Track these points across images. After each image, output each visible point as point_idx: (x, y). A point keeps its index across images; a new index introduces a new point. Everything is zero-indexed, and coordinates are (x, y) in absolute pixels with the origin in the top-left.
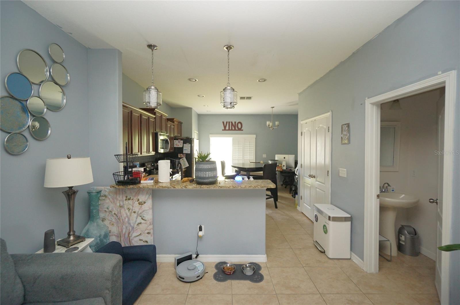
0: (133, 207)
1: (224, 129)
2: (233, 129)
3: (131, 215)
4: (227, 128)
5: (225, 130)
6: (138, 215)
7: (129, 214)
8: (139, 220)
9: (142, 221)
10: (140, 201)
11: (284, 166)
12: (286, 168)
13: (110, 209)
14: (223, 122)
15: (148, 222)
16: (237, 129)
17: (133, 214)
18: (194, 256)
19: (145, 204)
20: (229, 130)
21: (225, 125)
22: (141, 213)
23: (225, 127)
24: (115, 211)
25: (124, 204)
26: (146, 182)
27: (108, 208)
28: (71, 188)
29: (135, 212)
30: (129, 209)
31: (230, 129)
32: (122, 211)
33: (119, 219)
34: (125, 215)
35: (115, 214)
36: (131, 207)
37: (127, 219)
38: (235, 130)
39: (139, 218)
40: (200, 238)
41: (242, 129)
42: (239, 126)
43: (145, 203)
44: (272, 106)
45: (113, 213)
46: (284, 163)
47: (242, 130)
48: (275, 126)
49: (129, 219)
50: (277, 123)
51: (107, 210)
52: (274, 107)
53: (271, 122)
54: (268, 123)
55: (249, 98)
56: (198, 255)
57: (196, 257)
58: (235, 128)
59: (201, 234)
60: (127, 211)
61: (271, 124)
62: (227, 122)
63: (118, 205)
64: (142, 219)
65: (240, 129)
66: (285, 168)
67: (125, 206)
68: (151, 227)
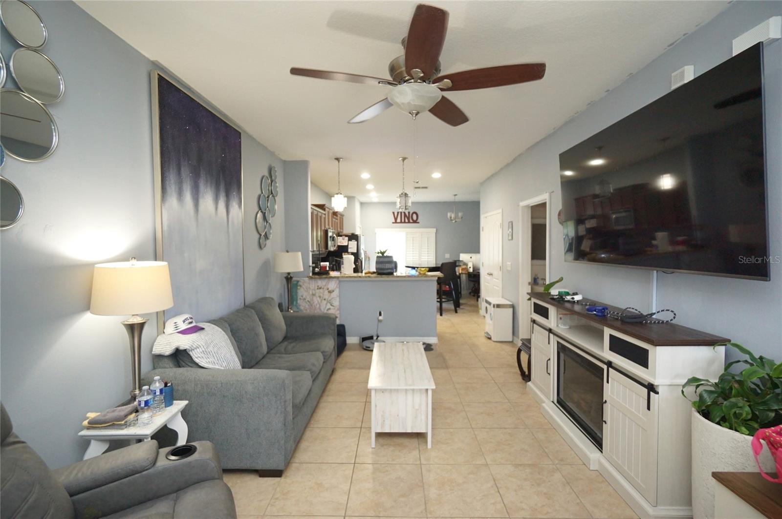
0: (323, 295)
1: (394, 221)
2: (407, 221)
3: (321, 302)
4: (399, 220)
5: (396, 222)
6: (328, 302)
7: (320, 301)
8: (329, 306)
9: (331, 307)
10: (330, 289)
11: (470, 268)
12: (473, 271)
13: (304, 297)
14: (394, 213)
15: (336, 309)
16: (411, 221)
17: (323, 301)
18: (375, 338)
19: (334, 293)
20: (401, 222)
21: (396, 217)
22: (330, 300)
23: (396, 219)
24: (308, 298)
25: (316, 293)
26: (333, 274)
27: (302, 296)
28: (289, 274)
29: (325, 299)
30: (320, 297)
31: (403, 221)
32: (315, 298)
33: (312, 305)
34: (316, 302)
35: (308, 301)
36: (322, 295)
37: (318, 305)
38: (409, 222)
39: (329, 304)
40: (380, 321)
41: (418, 221)
42: (415, 217)
43: (333, 291)
44: (456, 194)
45: (307, 300)
46: (470, 265)
47: (418, 223)
48: (459, 218)
49: (320, 306)
50: (460, 214)
51: (301, 298)
52: (456, 195)
53: (453, 212)
54: (449, 214)
55: (426, 188)
56: (378, 337)
57: (377, 339)
58: (409, 220)
59: (381, 318)
60: (318, 298)
61: (453, 216)
62: (398, 213)
63: (311, 293)
64: (331, 305)
65: (415, 222)
66: (471, 270)
67: (317, 294)
68: (338, 312)
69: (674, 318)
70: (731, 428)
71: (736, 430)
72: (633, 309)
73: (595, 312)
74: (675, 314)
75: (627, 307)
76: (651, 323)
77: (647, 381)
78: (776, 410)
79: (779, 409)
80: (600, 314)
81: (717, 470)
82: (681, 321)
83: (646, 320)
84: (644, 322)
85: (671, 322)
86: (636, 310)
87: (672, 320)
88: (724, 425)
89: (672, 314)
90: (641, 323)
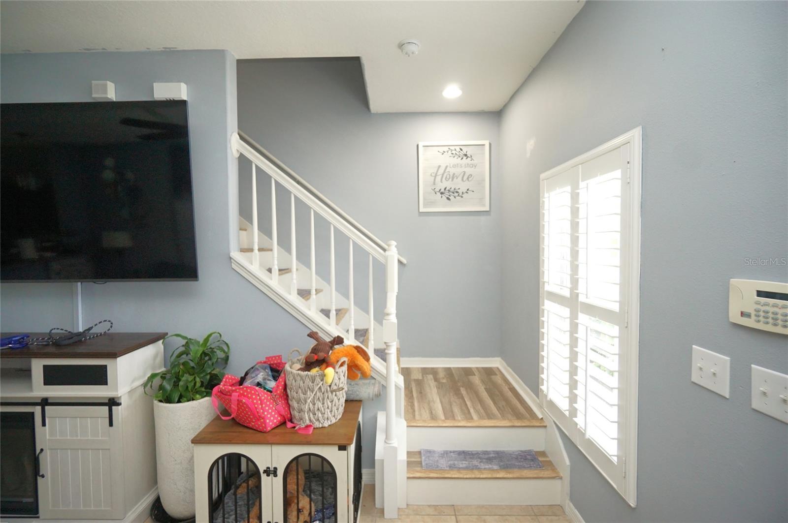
69: (111, 327)
70: (188, 401)
71: (193, 400)
72: (58, 329)
73: (11, 345)
74: (112, 323)
75: (51, 329)
76: (90, 338)
77: (107, 397)
78: (210, 373)
79: (212, 371)
80: (18, 346)
81: (193, 436)
82: (119, 328)
83: (85, 337)
84: (83, 339)
85: (109, 332)
86: (62, 329)
87: (109, 330)
88: (183, 401)
89: (109, 323)
90: (80, 341)
